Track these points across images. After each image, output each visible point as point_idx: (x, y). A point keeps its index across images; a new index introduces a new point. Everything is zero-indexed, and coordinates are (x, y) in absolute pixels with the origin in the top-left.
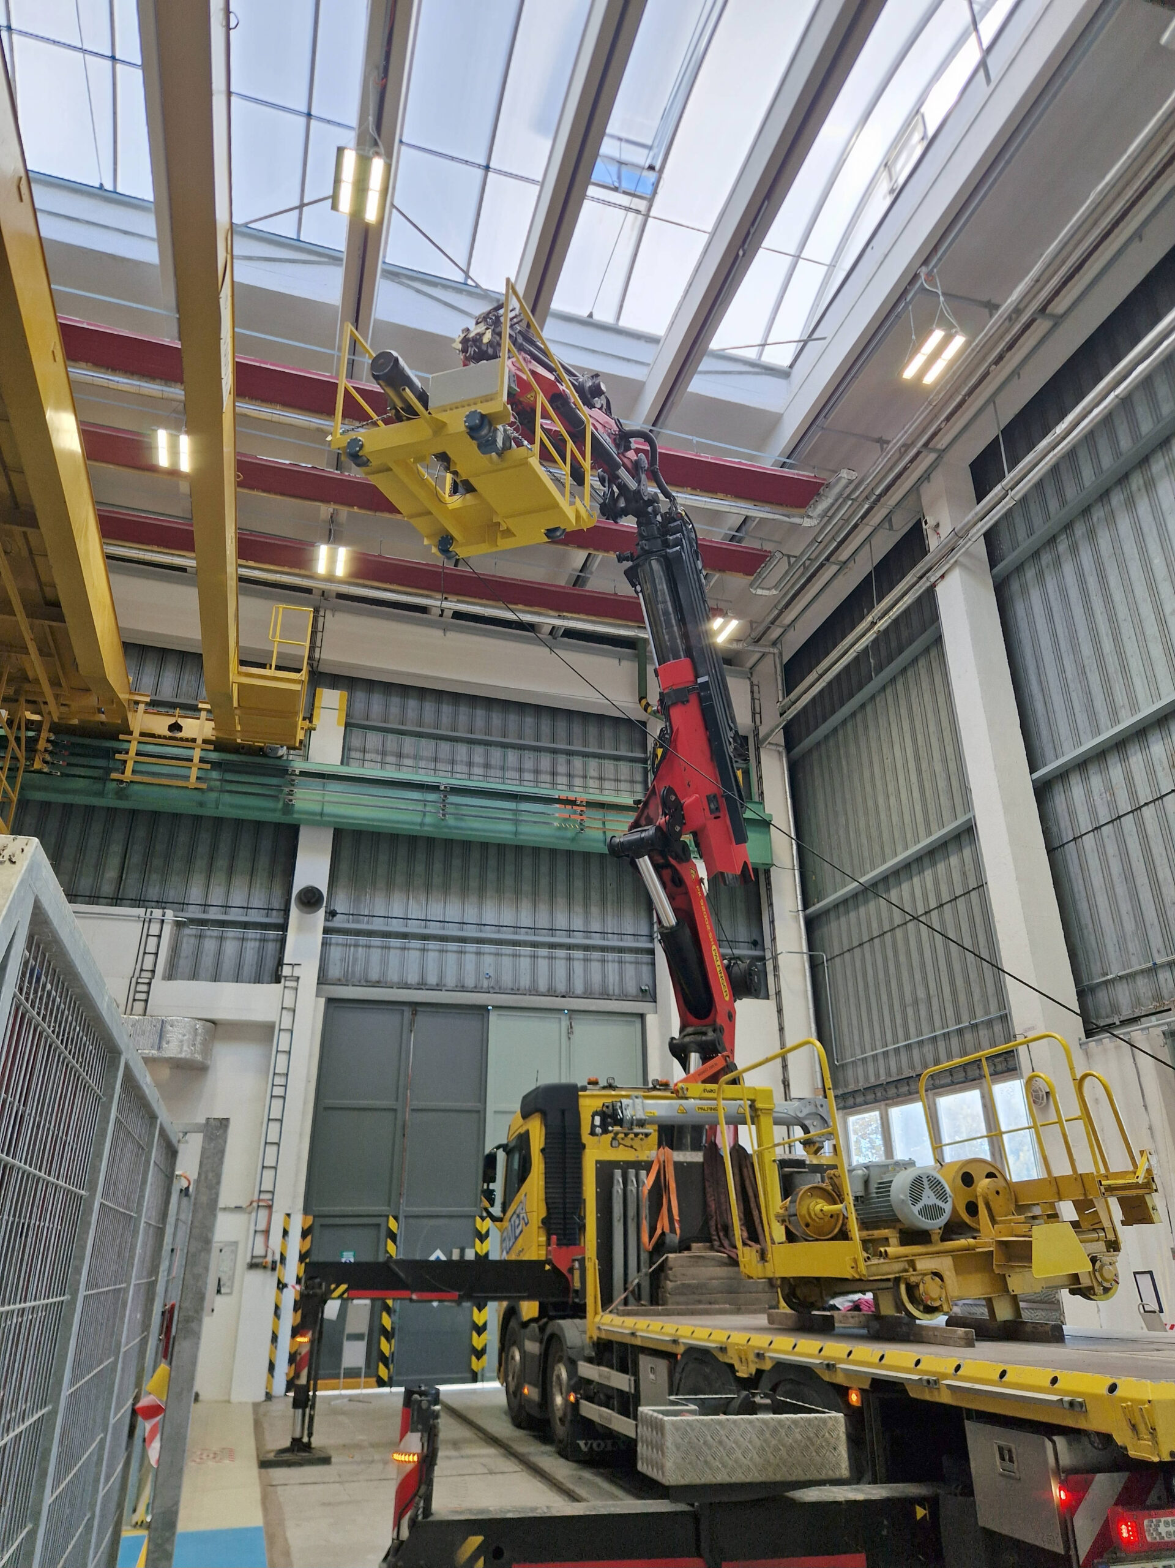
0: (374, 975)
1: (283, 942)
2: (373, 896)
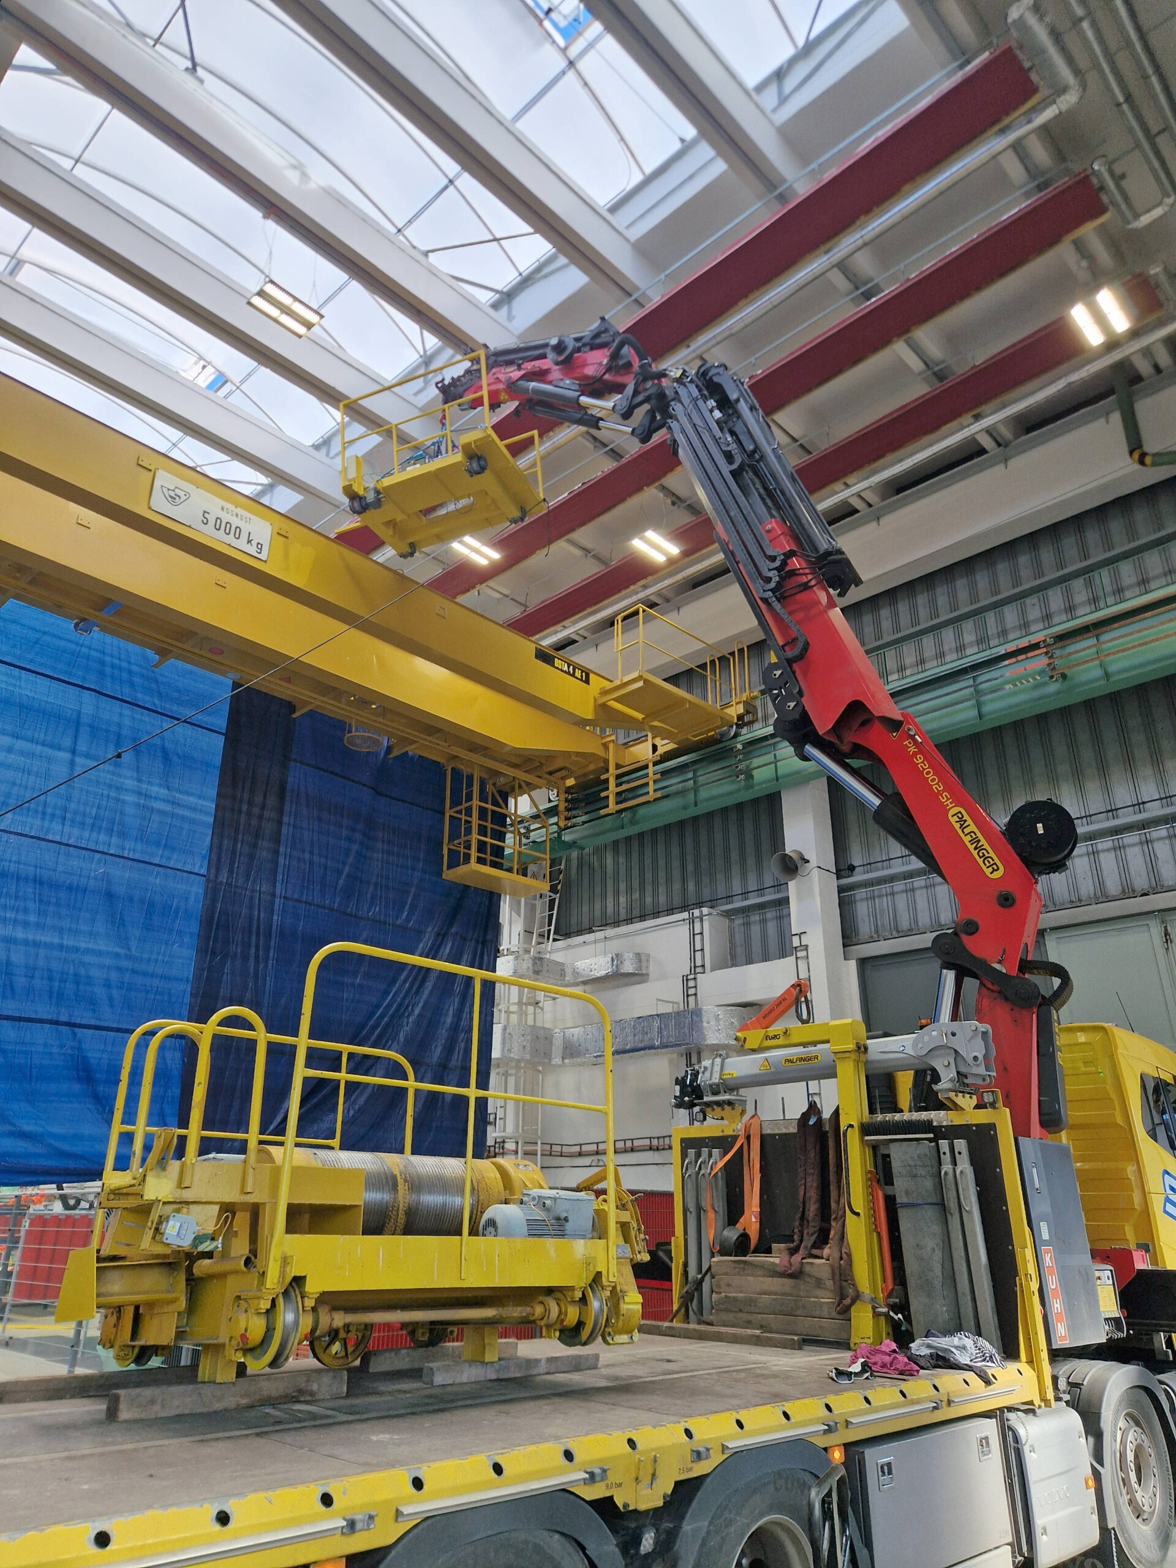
0: (905, 924)
1: (787, 914)
2: (886, 837)
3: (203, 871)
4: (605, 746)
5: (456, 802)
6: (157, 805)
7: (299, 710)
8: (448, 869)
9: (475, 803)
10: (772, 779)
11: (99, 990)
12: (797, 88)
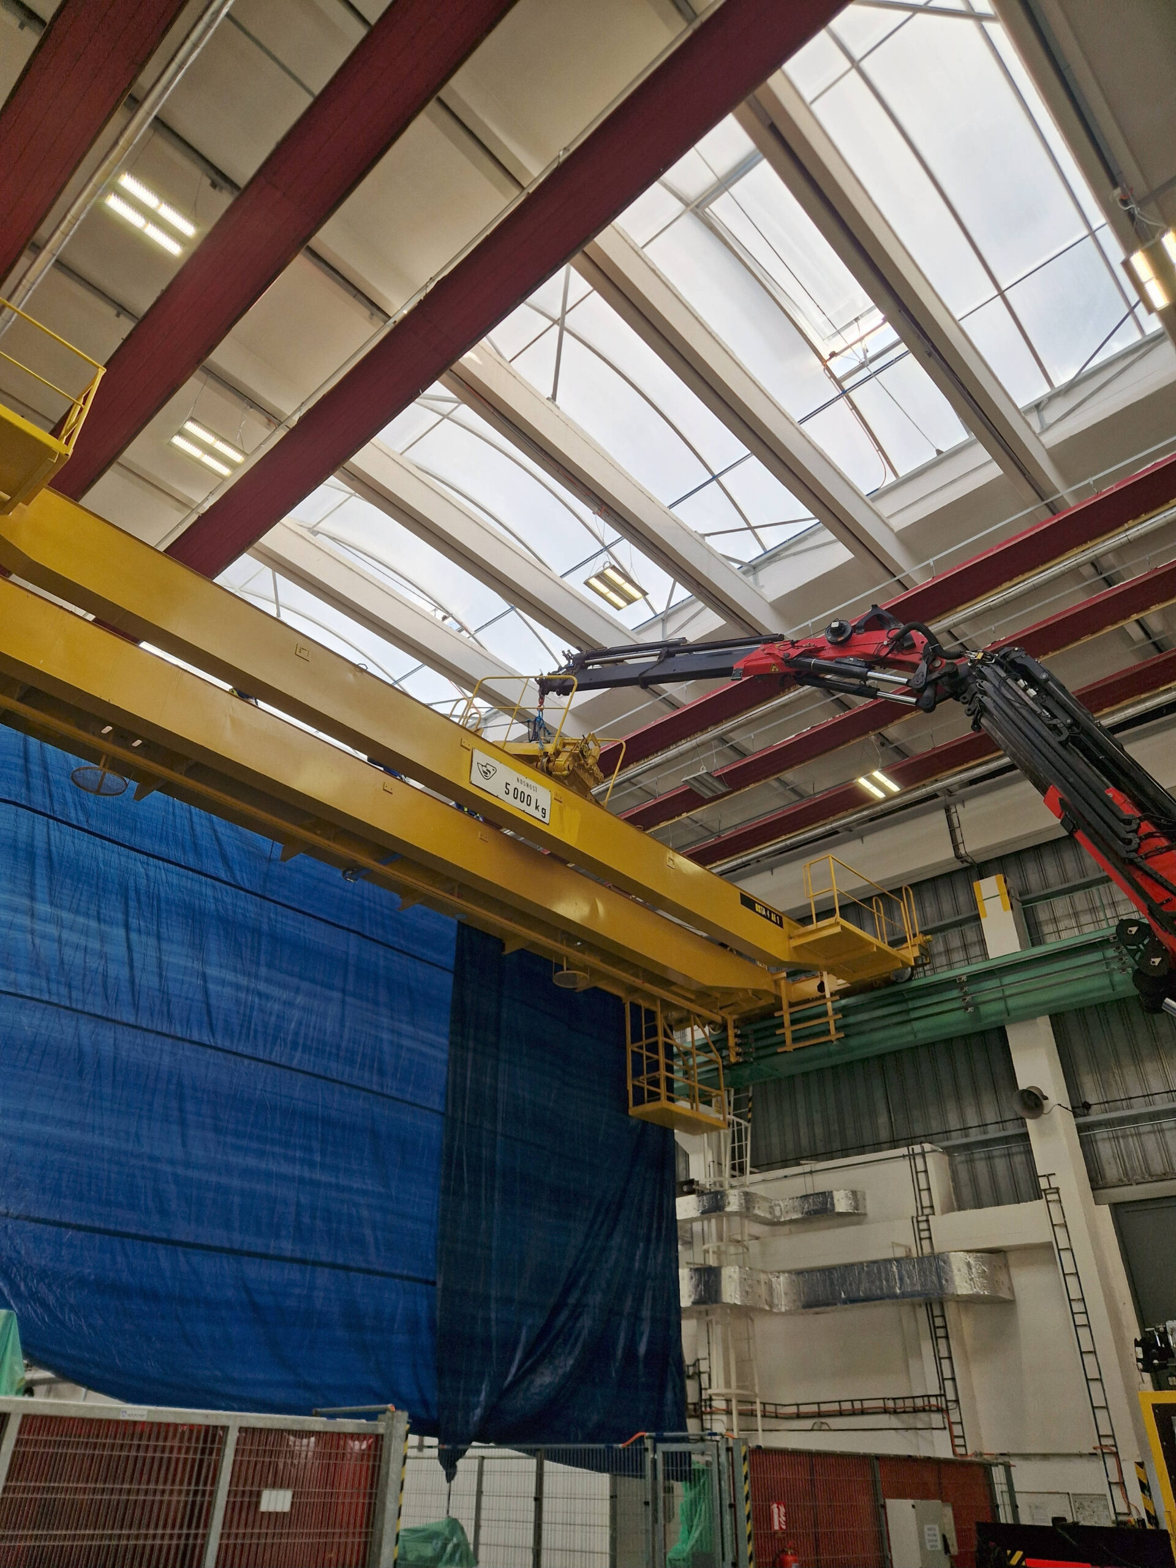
0: (1157, 1167)
1: (1029, 1152)
2: (1123, 1076)
3: (442, 1109)
4: (776, 983)
5: (636, 1038)
6: (406, 1043)
7: (510, 948)
8: (636, 1104)
9: (661, 1039)
10: (1000, 1013)
11: (367, 1232)
12: (1060, 420)
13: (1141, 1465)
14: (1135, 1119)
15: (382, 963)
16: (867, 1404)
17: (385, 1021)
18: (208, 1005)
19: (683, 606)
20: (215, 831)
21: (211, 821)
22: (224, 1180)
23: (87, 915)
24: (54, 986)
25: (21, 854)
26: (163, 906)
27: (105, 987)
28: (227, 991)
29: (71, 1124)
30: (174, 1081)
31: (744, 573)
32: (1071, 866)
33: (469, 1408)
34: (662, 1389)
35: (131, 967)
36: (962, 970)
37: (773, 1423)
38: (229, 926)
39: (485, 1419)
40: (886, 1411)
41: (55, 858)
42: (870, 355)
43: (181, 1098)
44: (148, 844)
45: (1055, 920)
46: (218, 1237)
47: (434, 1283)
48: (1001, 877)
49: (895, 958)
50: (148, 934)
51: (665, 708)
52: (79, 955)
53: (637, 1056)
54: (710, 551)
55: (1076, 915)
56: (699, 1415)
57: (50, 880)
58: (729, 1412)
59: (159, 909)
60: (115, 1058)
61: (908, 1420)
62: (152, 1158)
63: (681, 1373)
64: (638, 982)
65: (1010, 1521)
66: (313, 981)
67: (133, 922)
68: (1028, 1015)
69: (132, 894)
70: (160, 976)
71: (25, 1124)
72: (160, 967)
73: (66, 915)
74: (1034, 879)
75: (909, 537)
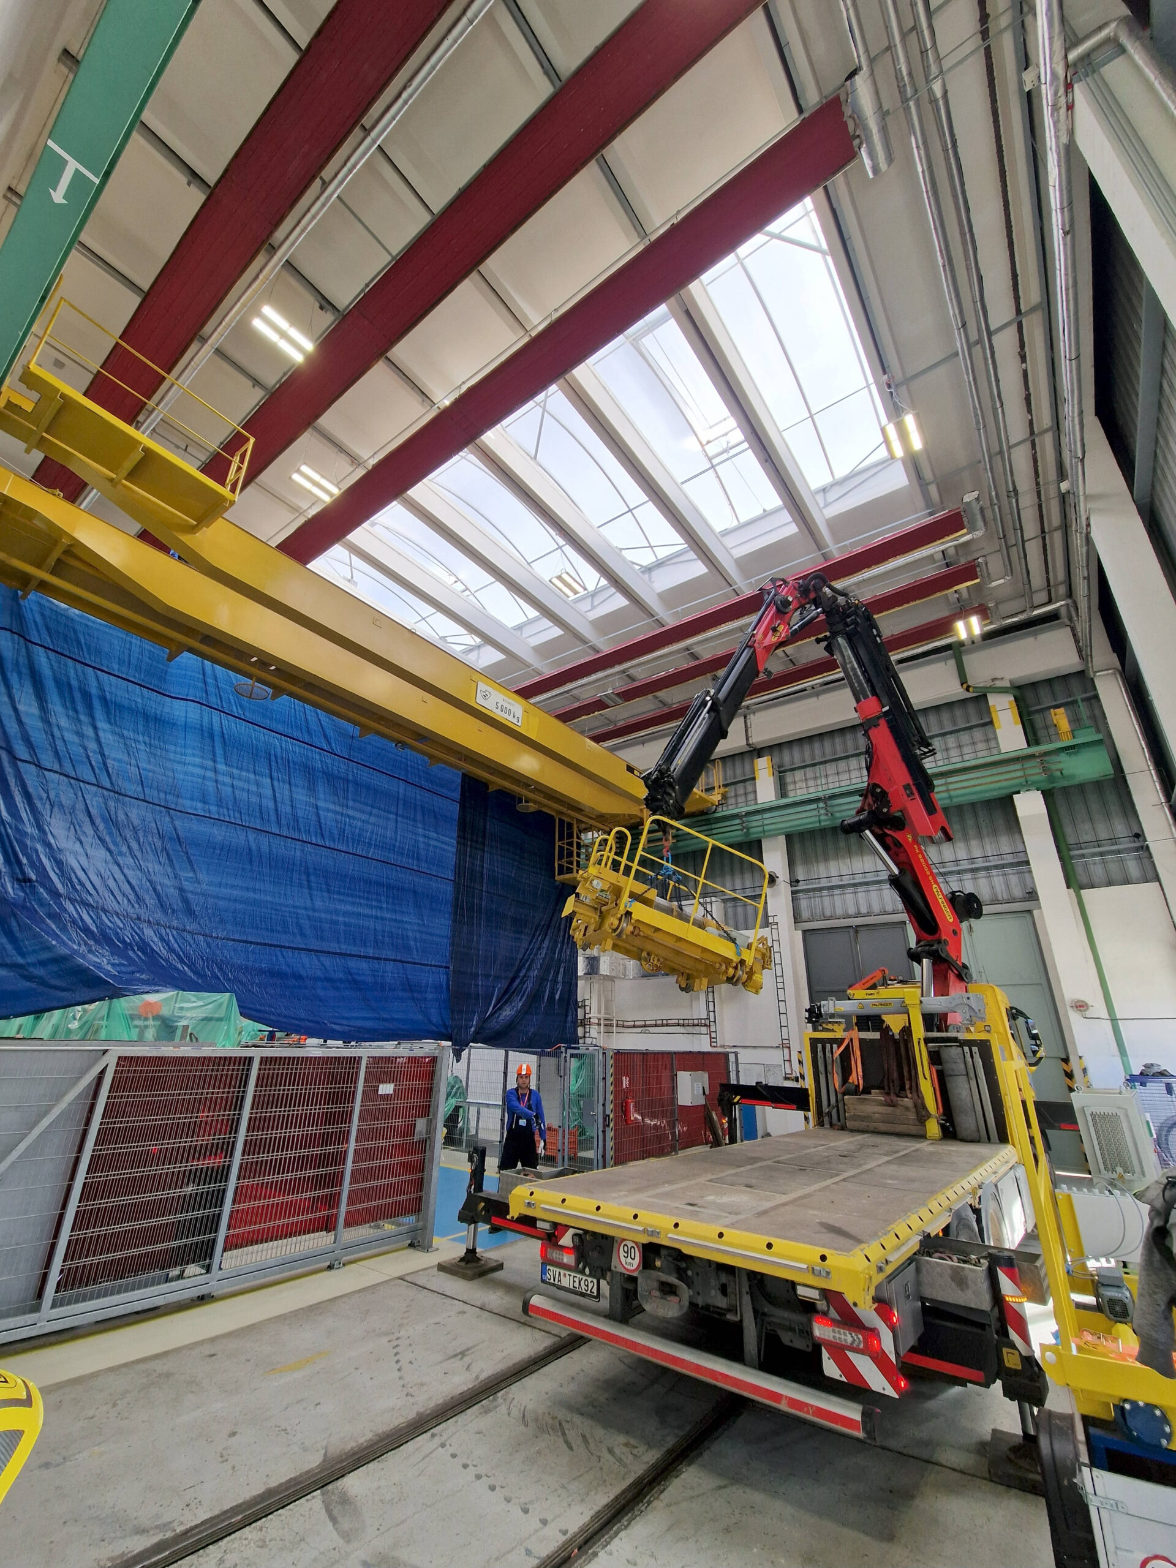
0: (828, 913)
1: (765, 903)
2: (818, 867)
3: (452, 878)
4: (641, 810)
5: (561, 838)
6: (432, 842)
7: (492, 789)
8: (559, 875)
9: (575, 839)
10: (760, 832)
11: (412, 943)
12: (835, 500)
13: (800, 1052)
14: (821, 889)
15: (418, 797)
16: (669, 1022)
17: (420, 831)
18: (320, 823)
19: (604, 589)
20: (319, 720)
21: (317, 714)
22: (334, 918)
23: (248, 771)
24: (231, 813)
25: (206, 734)
26: (291, 765)
27: (261, 813)
28: (330, 815)
29: (247, 889)
30: (303, 864)
31: (642, 572)
32: (807, 753)
33: (467, 1028)
34: (567, 1016)
35: (275, 801)
36: (743, 809)
37: (620, 1030)
38: (330, 777)
39: (476, 1033)
40: (679, 1025)
41: (226, 737)
42: (730, 445)
43: (308, 875)
44: (280, 728)
45: (795, 782)
46: (334, 947)
47: (448, 968)
48: (769, 757)
49: (708, 801)
50: (284, 782)
51: (591, 651)
52: (245, 795)
53: (561, 848)
54: (624, 559)
55: (806, 780)
56: (584, 1026)
57: (225, 751)
58: (599, 1024)
59: (289, 767)
60: (270, 853)
61: (690, 1029)
62: (294, 907)
63: (576, 1006)
64: (565, 810)
65: (735, 1083)
66: (379, 809)
67: (275, 774)
68: (774, 835)
69: (273, 758)
70: (292, 806)
71: (222, 889)
72: (291, 801)
73: (235, 771)
74: (787, 758)
75: (742, 563)
